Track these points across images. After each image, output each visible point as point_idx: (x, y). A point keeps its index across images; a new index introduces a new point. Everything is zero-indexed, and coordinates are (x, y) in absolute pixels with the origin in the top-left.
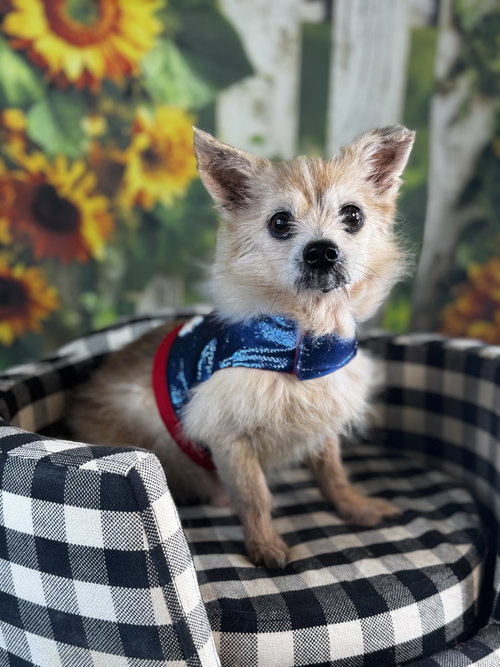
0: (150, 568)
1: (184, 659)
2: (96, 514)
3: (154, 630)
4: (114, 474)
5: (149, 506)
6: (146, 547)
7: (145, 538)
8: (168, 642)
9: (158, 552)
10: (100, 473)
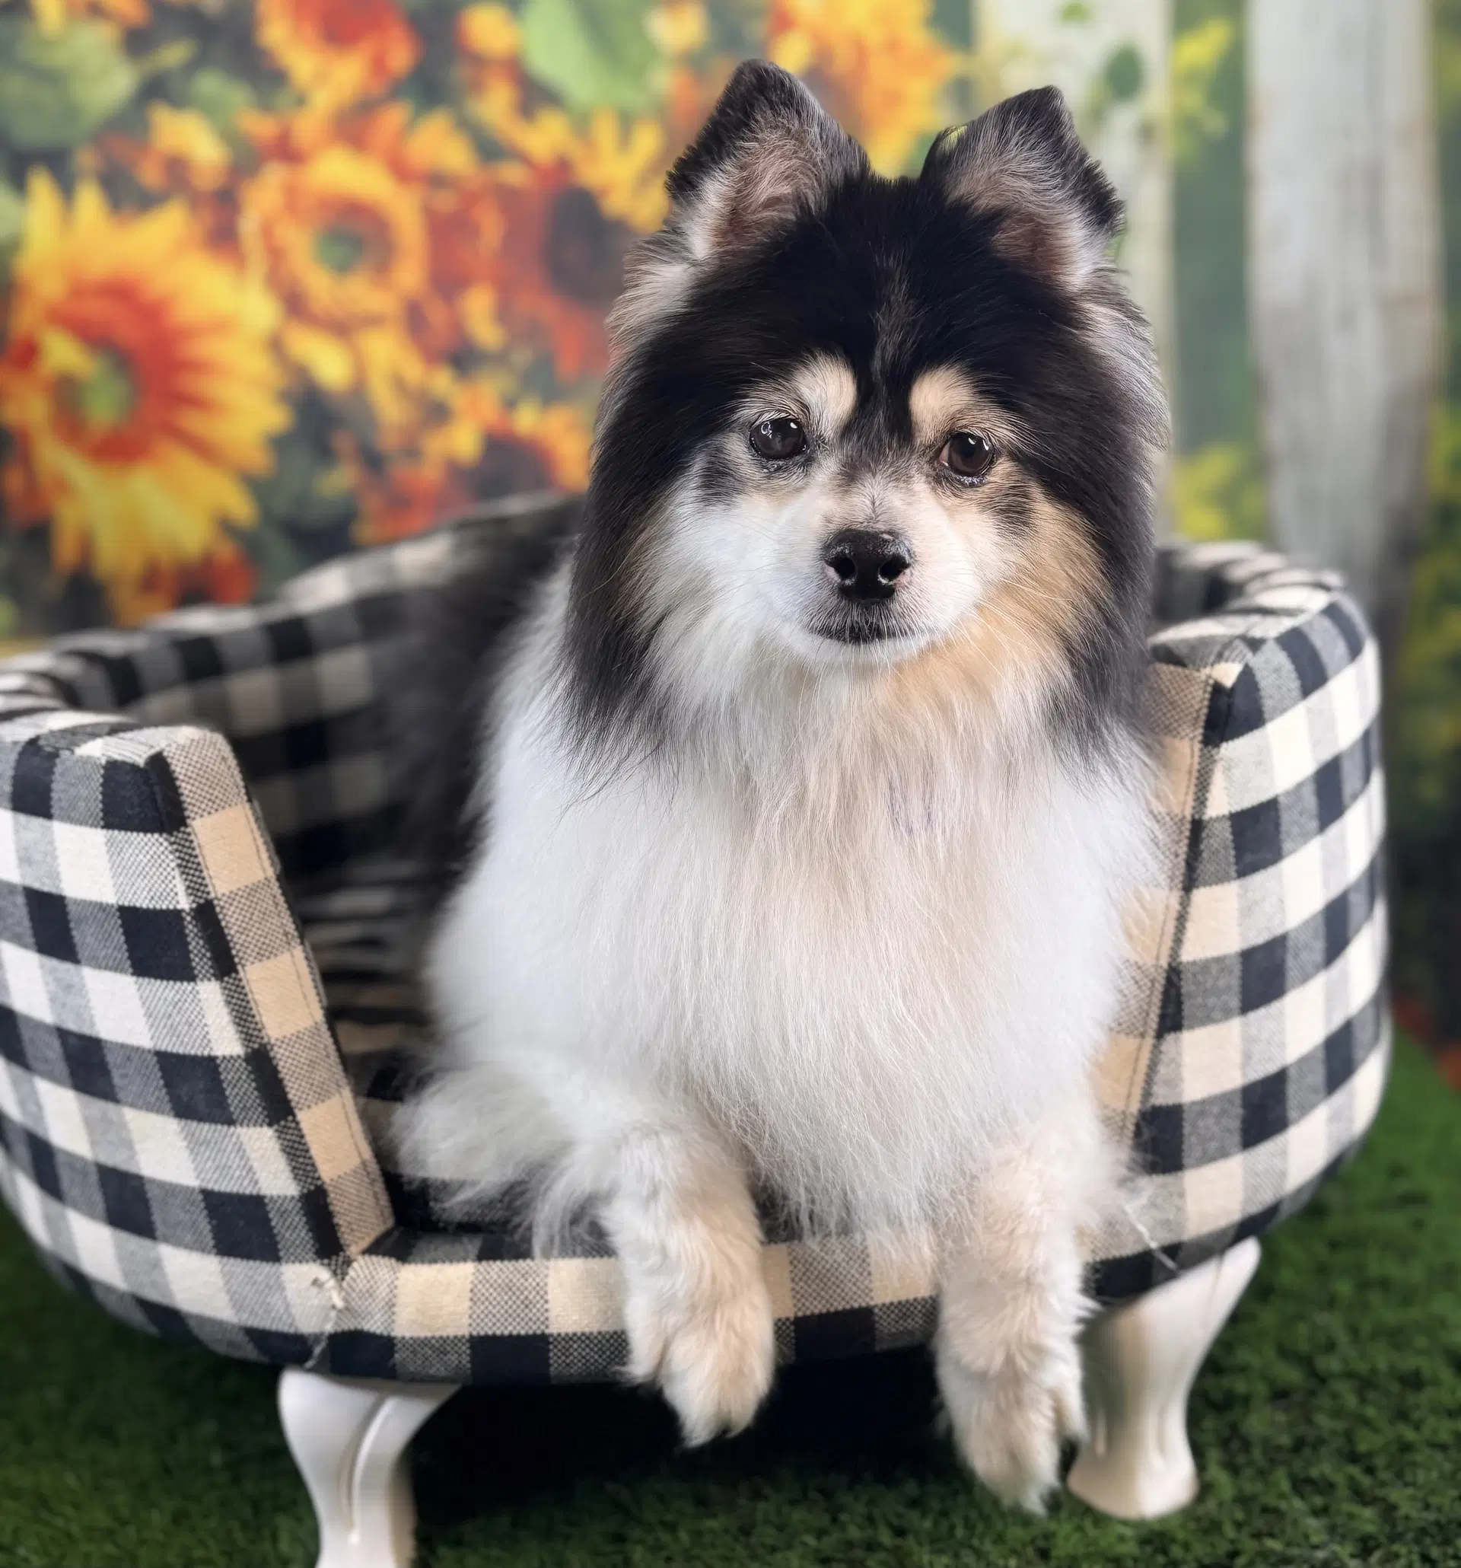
0: (196, 944)
1: (270, 1125)
2: (97, 837)
3: (209, 1065)
4: (124, 763)
5: (186, 826)
6: (184, 903)
7: (179, 885)
8: (240, 1089)
9: (206, 913)
10: (103, 761)
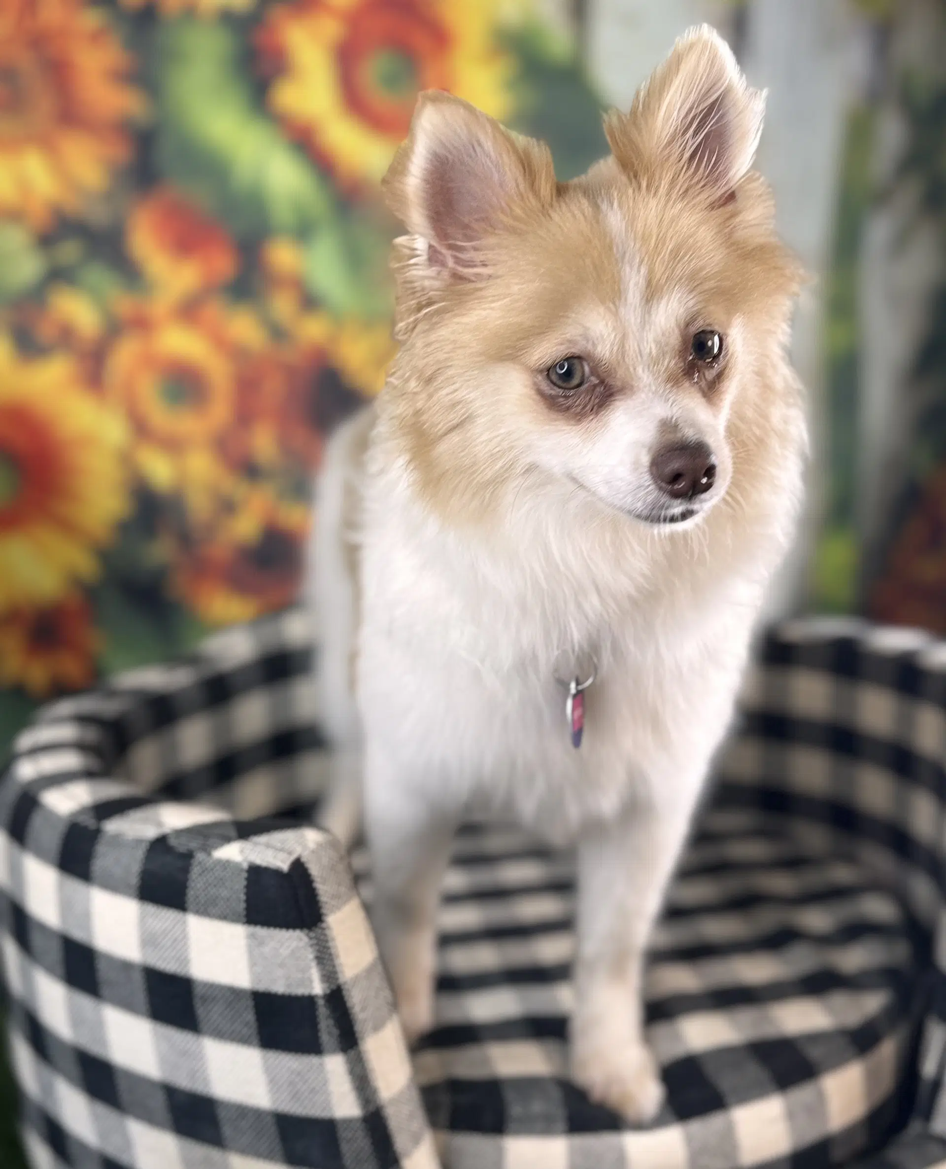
0: (326, 1024)
2: (238, 932)
4: (267, 868)
5: (322, 921)
6: (318, 988)
7: (315, 974)
9: (336, 996)
10: (245, 866)
